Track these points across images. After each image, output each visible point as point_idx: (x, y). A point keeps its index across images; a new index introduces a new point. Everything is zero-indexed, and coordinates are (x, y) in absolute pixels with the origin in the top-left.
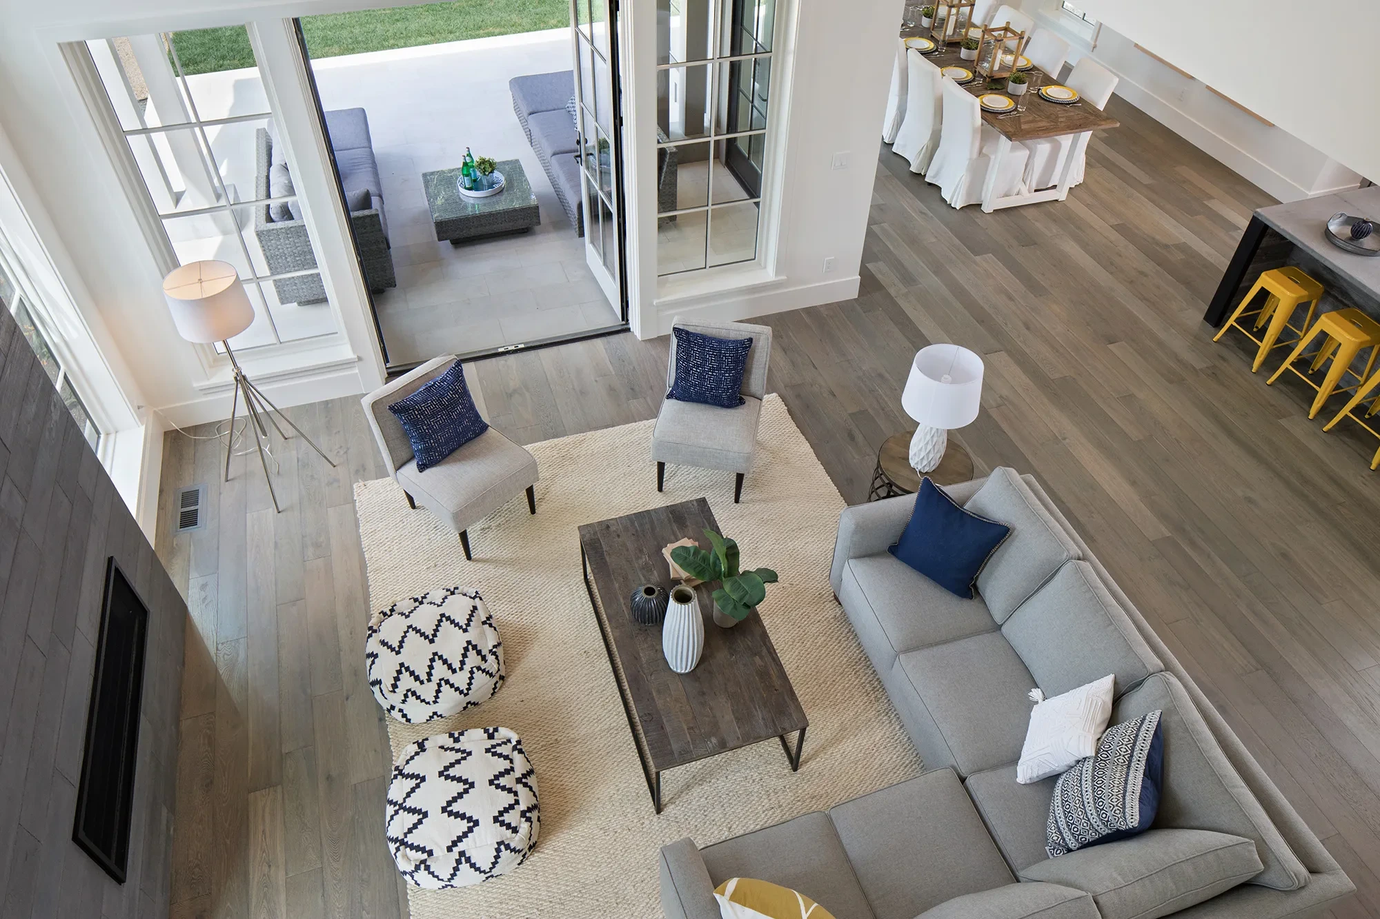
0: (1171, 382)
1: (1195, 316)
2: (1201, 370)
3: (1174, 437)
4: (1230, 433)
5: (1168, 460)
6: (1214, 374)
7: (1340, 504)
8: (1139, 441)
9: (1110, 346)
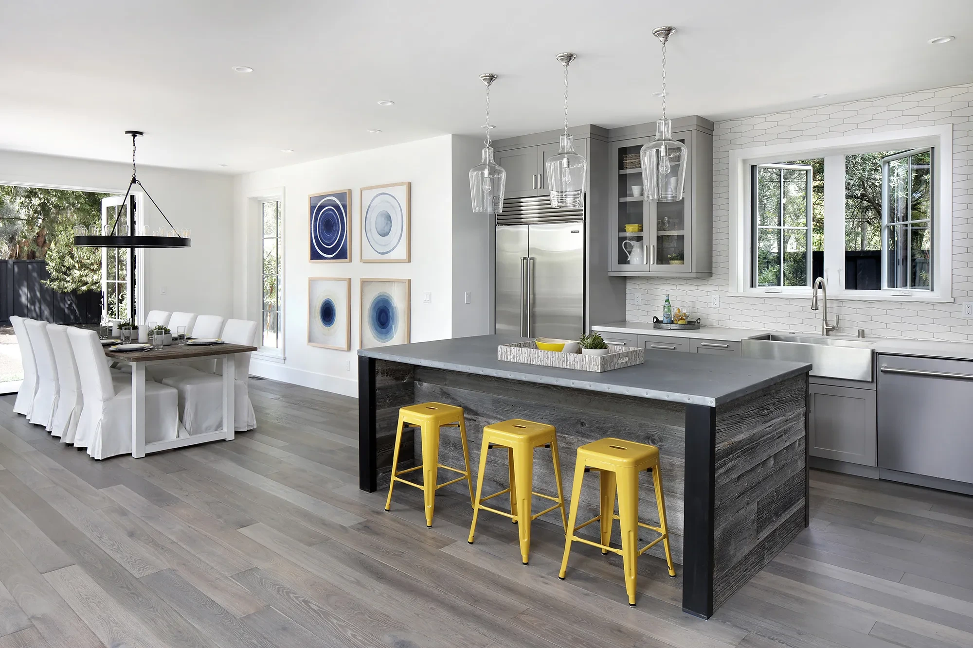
0: (310, 544)
1: (352, 488)
2: (352, 527)
3: (301, 599)
4: (379, 575)
5: (284, 629)
6: (366, 527)
7: (523, 613)
8: (248, 617)
9: (242, 530)
